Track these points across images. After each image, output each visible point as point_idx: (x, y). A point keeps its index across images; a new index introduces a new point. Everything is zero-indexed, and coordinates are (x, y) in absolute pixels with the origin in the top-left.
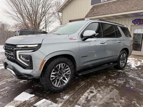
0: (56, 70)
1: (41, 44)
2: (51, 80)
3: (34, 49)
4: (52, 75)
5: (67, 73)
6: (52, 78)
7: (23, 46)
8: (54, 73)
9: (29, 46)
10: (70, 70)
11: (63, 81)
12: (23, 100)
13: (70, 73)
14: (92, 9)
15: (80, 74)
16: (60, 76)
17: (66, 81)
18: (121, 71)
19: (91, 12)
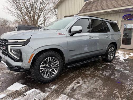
0: (45, 63)
1: (30, 39)
2: (40, 71)
3: (24, 44)
4: (41, 67)
5: (56, 65)
7: (14, 41)
8: (43, 66)
9: (19, 41)
11: (52, 72)
12: (15, 90)
13: (59, 66)
14: (85, 5)
16: (49, 68)
17: (55, 73)
18: (109, 63)
19: (84, 8)
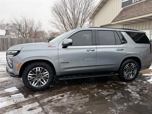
0: (34, 72)
1: (20, 51)
2: (28, 79)
3: (15, 55)
4: (29, 76)
5: (46, 76)
6: (29, 78)
7: (10, 52)
8: (31, 75)
9: (12, 52)
10: (48, 74)
11: (41, 82)
13: (49, 77)
14: (121, 12)
15: (60, 79)
16: (39, 78)
17: (45, 83)
18: (124, 83)
